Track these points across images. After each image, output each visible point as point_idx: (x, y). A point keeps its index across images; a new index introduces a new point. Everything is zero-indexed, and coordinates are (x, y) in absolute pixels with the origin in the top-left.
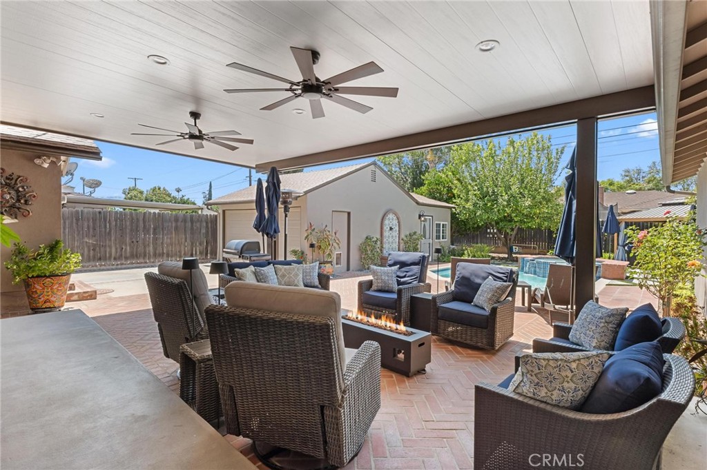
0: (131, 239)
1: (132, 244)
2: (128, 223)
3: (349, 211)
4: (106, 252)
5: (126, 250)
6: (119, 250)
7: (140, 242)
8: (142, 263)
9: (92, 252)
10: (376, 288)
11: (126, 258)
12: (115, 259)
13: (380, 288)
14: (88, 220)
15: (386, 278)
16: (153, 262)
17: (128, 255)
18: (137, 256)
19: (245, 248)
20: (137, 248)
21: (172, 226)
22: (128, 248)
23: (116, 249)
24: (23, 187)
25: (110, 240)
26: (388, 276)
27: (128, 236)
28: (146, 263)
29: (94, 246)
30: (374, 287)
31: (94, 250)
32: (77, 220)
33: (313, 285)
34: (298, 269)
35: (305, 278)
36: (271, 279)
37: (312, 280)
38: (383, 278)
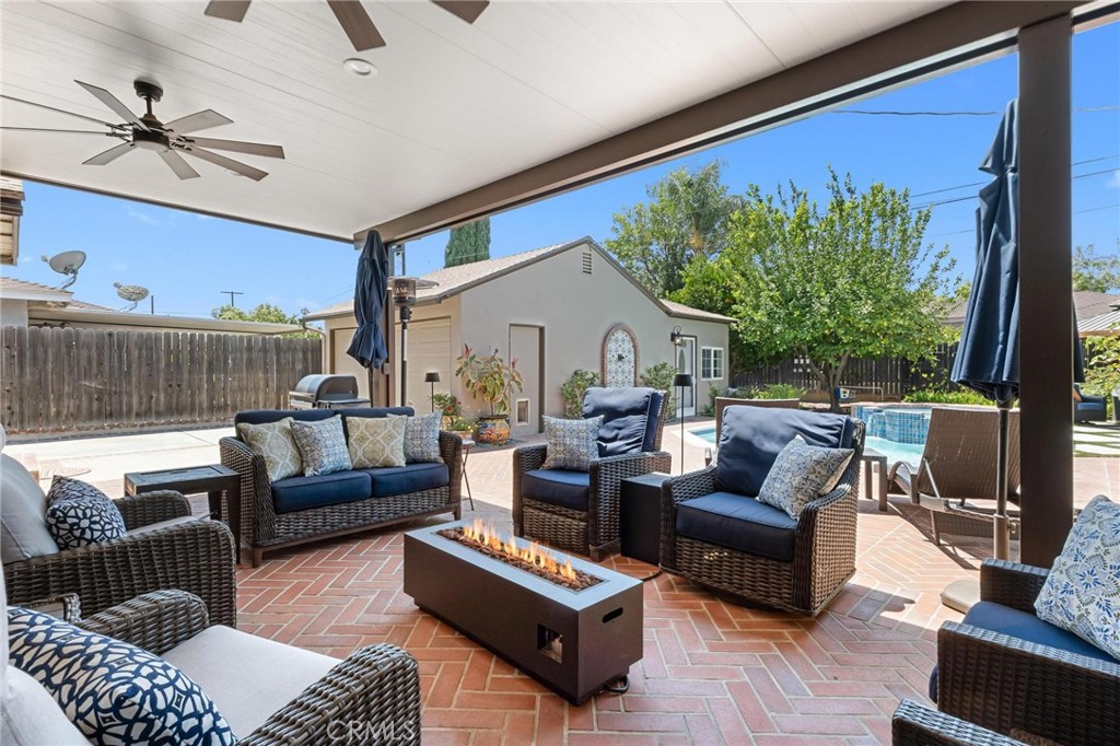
0: (167, 380)
1: (170, 390)
2: (162, 355)
3: (541, 324)
4: (121, 403)
5: (158, 399)
6: (145, 399)
7: (184, 386)
8: (186, 422)
9: (95, 404)
10: (552, 464)
11: (159, 414)
12: (138, 415)
13: (561, 464)
14: (89, 348)
15: (575, 442)
16: (207, 421)
17: (162, 408)
18: (177, 409)
19: (325, 388)
20: (178, 398)
21: (242, 358)
22: (162, 397)
23: (140, 398)
25: (129, 383)
26: (578, 437)
27: (162, 374)
28: (195, 422)
29: (100, 392)
30: (549, 462)
31: (99, 399)
32: (69, 347)
33: (426, 458)
34: (394, 426)
35: (409, 443)
36: (326, 447)
37: (425, 449)
38: (568, 443)
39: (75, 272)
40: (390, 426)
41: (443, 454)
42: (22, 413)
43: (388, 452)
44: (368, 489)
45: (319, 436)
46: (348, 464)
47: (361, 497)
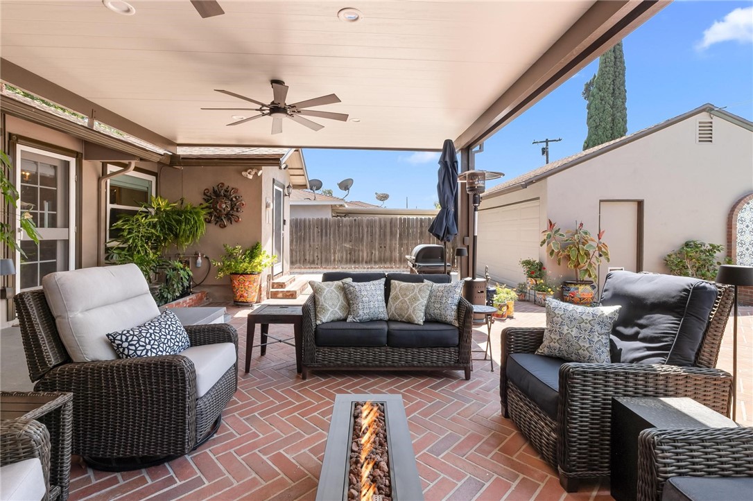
0: (380, 244)
1: (381, 249)
2: (378, 230)
4: (359, 255)
5: (375, 254)
6: (369, 254)
7: (387, 247)
8: (388, 268)
9: (349, 255)
11: (375, 262)
12: (366, 262)
14: (347, 227)
16: (398, 268)
17: (377, 259)
18: (384, 260)
20: (385, 253)
21: (417, 231)
22: (377, 253)
23: (367, 253)
24: (235, 197)
25: (363, 245)
27: (377, 241)
28: (392, 268)
29: (351, 250)
31: (350, 254)
32: (339, 227)
33: (444, 320)
34: (420, 290)
35: (432, 305)
36: (363, 302)
37: (443, 312)
38: (565, 332)
39: (348, 189)
40: (416, 290)
41: (458, 318)
42: (321, 259)
43: (411, 310)
44: (384, 340)
45: (358, 294)
46: (384, 316)
47: (380, 345)
